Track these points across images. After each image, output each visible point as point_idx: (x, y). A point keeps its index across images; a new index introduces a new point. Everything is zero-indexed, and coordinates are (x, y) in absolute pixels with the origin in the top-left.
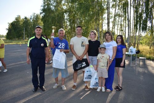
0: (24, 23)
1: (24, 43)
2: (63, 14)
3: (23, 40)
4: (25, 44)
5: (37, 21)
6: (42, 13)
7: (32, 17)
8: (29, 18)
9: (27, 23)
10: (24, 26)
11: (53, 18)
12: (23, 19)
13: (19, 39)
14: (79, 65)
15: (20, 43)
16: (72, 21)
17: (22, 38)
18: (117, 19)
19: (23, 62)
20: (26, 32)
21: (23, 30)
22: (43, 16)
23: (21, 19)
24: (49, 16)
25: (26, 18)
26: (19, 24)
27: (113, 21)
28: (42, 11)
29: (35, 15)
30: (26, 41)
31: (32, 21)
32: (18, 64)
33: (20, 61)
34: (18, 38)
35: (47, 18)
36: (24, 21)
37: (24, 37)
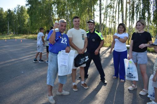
0: (7, 16)
1: (9, 38)
2: (52, 5)
3: (8, 35)
4: (11, 39)
5: (23, 14)
6: (28, 5)
7: (17, 10)
8: (13, 11)
9: (12, 16)
10: (8, 19)
11: (41, 10)
12: (6, 12)
13: (3, 34)
14: (81, 60)
15: (5, 38)
16: (61, 13)
17: (6, 33)
18: (109, 10)
19: (13, 60)
20: (11, 26)
21: (7, 23)
22: (29, 8)
23: (4, 12)
24: (36, 7)
25: (9, 11)
26: (2, 17)
27: (104, 12)
28: (28, 3)
29: (20, 7)
30: (10, 35)
31: (16, 14)
32: (8, 63)
33: (10, 59)
34: (2, 32)
35: (34, 10)
36: (7, 14)
37: (9, 32)
